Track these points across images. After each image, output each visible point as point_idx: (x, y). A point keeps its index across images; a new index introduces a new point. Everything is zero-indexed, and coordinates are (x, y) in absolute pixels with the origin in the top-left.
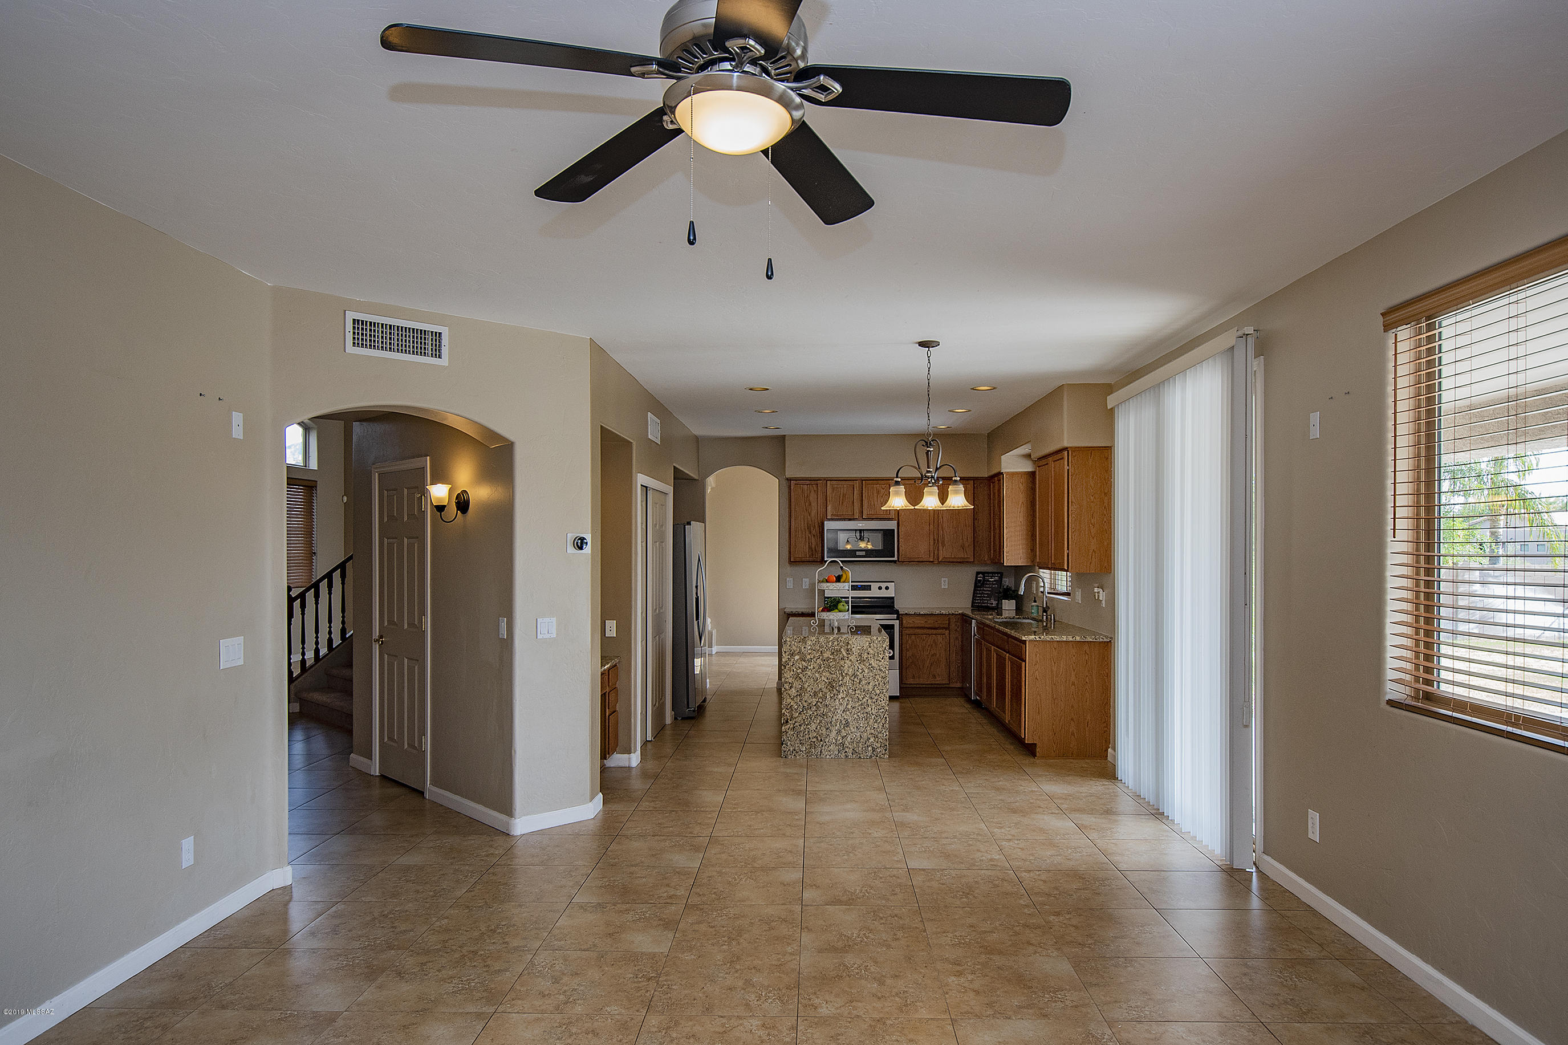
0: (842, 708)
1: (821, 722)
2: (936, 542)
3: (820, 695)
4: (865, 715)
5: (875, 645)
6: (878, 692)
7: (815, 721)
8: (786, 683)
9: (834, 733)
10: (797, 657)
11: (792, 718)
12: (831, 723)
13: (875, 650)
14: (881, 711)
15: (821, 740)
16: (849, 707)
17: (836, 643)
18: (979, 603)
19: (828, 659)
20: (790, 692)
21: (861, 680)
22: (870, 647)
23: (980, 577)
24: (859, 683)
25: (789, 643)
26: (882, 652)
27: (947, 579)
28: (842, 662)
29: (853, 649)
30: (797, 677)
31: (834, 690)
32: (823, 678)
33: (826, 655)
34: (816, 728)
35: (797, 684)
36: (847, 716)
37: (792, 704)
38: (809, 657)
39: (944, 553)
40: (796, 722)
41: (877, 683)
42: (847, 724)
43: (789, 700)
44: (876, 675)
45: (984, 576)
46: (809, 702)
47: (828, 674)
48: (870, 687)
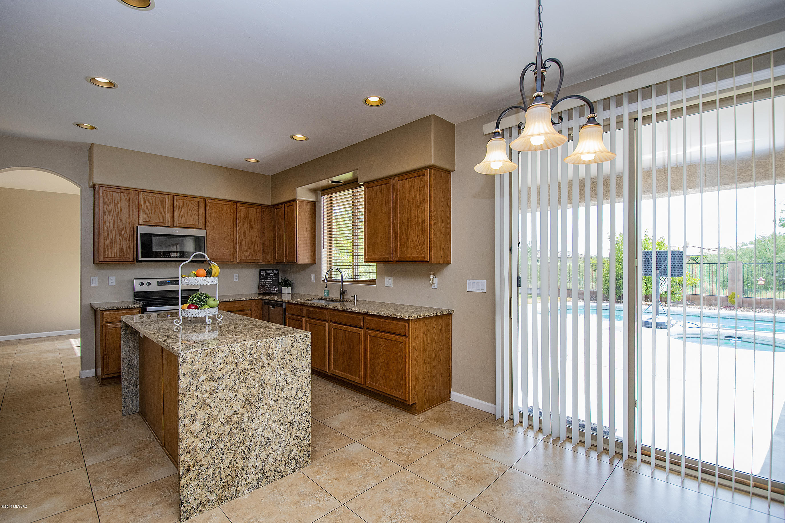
0: (262, 427)
1: (236, 452)
2: (235, 248)
3: (236, 418)
4: (288, 426)
5: (298, 344)
6: (301, 395)
7: (228, 455)
8: (186, 417)
9: (253, 459)
10: (203, 378)
11: (196, 462)
12: (249, 449)
13: (298, 349)
14: (304, 415)
15: (237, 476)
16: (270, 422)
17: (255, 349)
18: (264, 290)
19: (246, 370)
20: (192, 428)
21: (283, 387)
22: (293, 347)
23: (263, 273)
24: (282, 391)
25: (190, 361)
26: (305, 350)
27: (238, 275)
28: (262, 371)
29: (275, 353)
30: (204, 404)
31: (253, 407)
32: (239, 396)
33: (242, 367)
34: (230, 463)
35: (203, 415)
36: (269, 434)
37: (195, 443)
38: (219, 374)
39: (242, 256)
40: (201, 466)
41: (300, 386)
42: (268, 443)
43: (191, 440)
44: (299, 377)
45: (266, 272)
46: (220, 432)
47: (244, 390)
48: (293, 392)
